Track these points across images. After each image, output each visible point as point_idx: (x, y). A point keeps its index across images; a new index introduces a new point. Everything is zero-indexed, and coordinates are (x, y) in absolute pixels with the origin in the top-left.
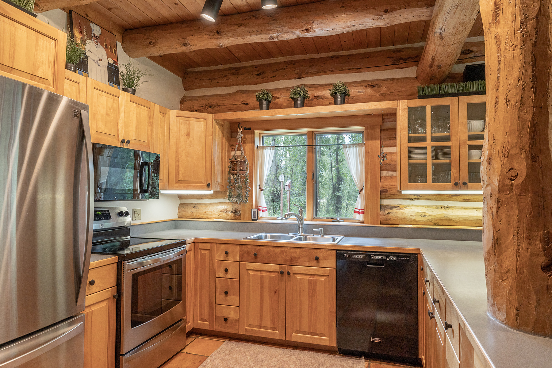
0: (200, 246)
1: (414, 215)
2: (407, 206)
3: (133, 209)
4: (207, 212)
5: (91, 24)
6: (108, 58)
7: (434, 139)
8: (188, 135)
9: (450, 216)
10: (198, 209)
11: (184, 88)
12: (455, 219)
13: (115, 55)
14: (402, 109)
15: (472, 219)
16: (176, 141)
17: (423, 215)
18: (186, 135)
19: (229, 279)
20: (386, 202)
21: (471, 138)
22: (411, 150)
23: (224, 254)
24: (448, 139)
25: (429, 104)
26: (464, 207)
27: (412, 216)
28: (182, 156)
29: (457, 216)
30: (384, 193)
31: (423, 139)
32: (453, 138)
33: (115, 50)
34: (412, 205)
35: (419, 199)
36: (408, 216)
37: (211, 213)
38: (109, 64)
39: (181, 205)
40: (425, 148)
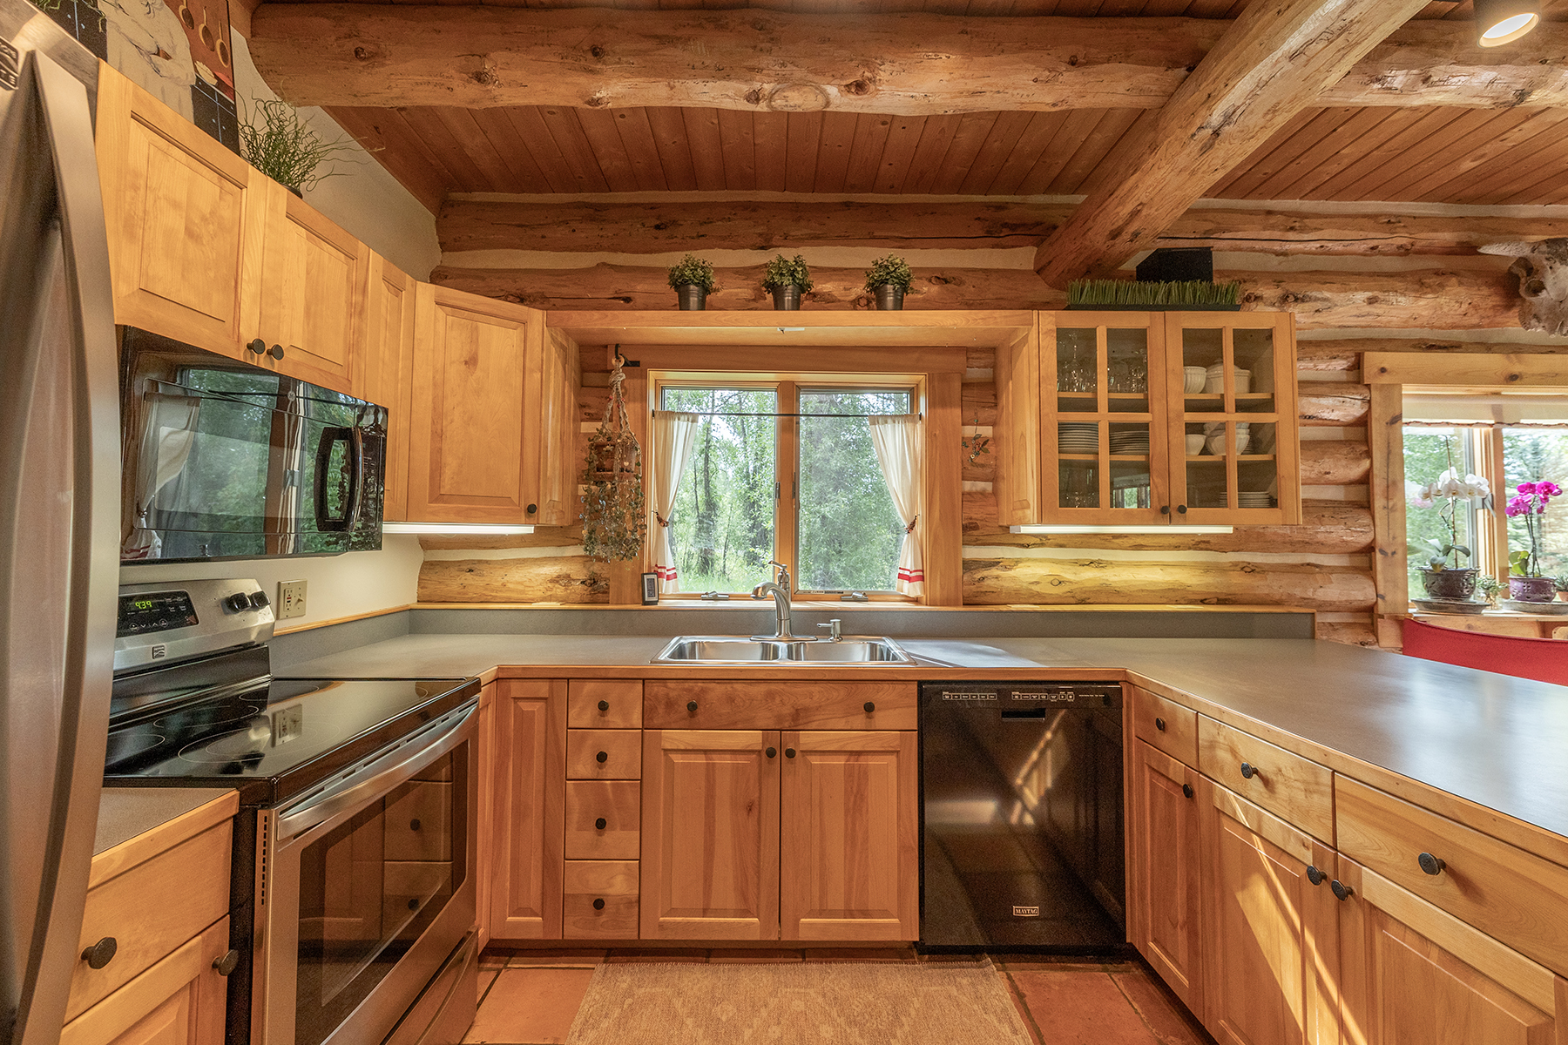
0: (516, 689)
1: (1037, 583)
2: (1018, 561)
3: (279, 583)
4: (509, 585)
6: (194, 62)
7: (1114, 407)
8: (471, 362)
9: (1113, 582)
10: (483, 576)
11: (442, 244)
12: (1122, 589)
13: (226, 62)
14: (1044, 331)
15: (1154, 589)
16: (434, 377)
17: (1056, 582)
18: (466, 363)
19: (609, 782)
20: (972, 553)
21: (1191, 406)
22: (1063, 428)
23: (593, 710)
24: (1143, 407)
25: (1102, 324)
26: (1133, 562)
27: (1032, 583)
28: (452, 421)
29: (1126, 582)
30: (971, 531)
31: (1091, 406)
32: (1156, 406)
33: (222, 45)
34: (1028, 560)
35: (1042, 545)
36: (1025, 585)
37: (521, 587)
38: (200, 83)
39: (428, 566)
40: (1094, 427)
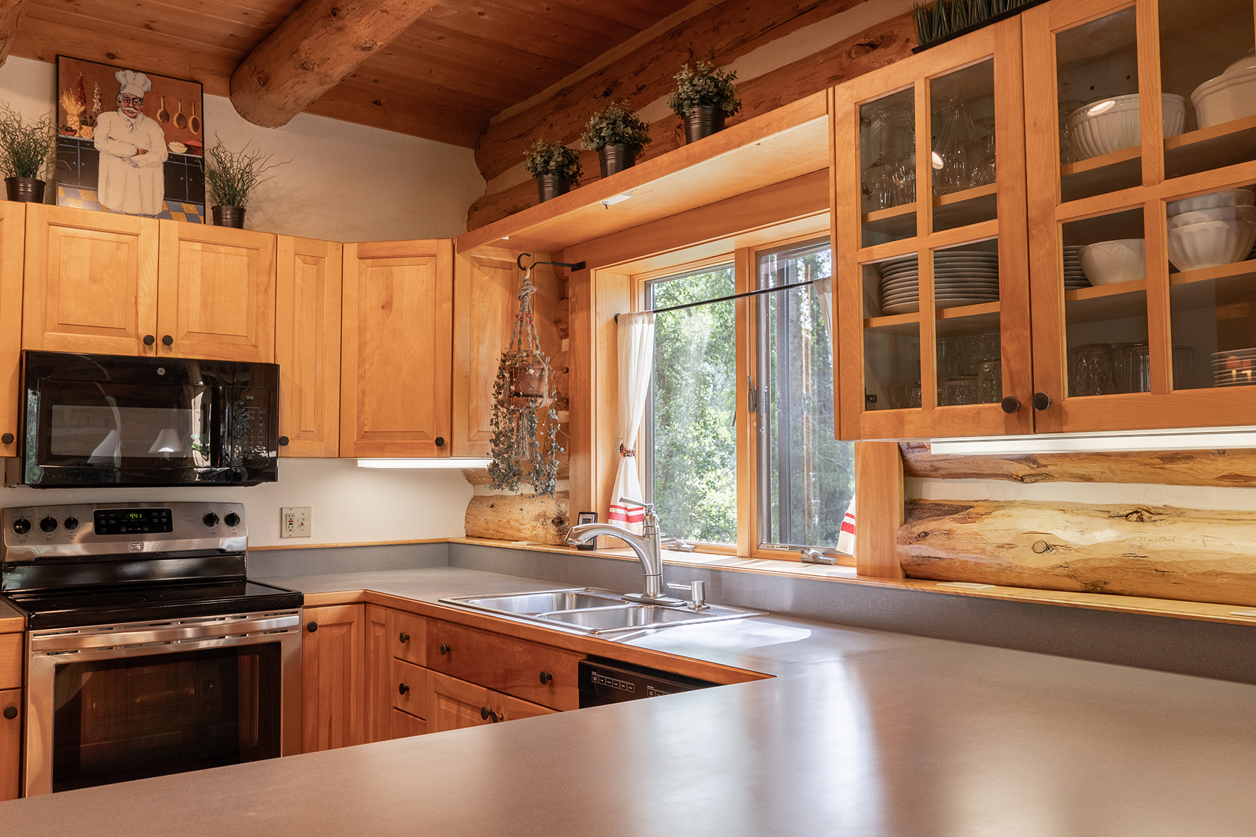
1: (1011, 546)
2: (999, 506)
3: (281, 509)
4: (512, 523)
5: (120, 75)
6: (167, 144)
7: (942, 219)
8: (387, 306)
10: (498, 512)
11: (483, 174)
12: (1169, 568)
13: (196, 130)
16: (359, 326)
17: (1040, 547)
18: (383, 307)
19: (411, 716)
24: (987, 209)
26: (1232, 513)
27: (1001, 547)
28: (372, 364)
31: (907, 227)
33: (195, 120)
34: (1027, 504)
36: (990, 548)
38: (172, 157)
40: (912, 263)
